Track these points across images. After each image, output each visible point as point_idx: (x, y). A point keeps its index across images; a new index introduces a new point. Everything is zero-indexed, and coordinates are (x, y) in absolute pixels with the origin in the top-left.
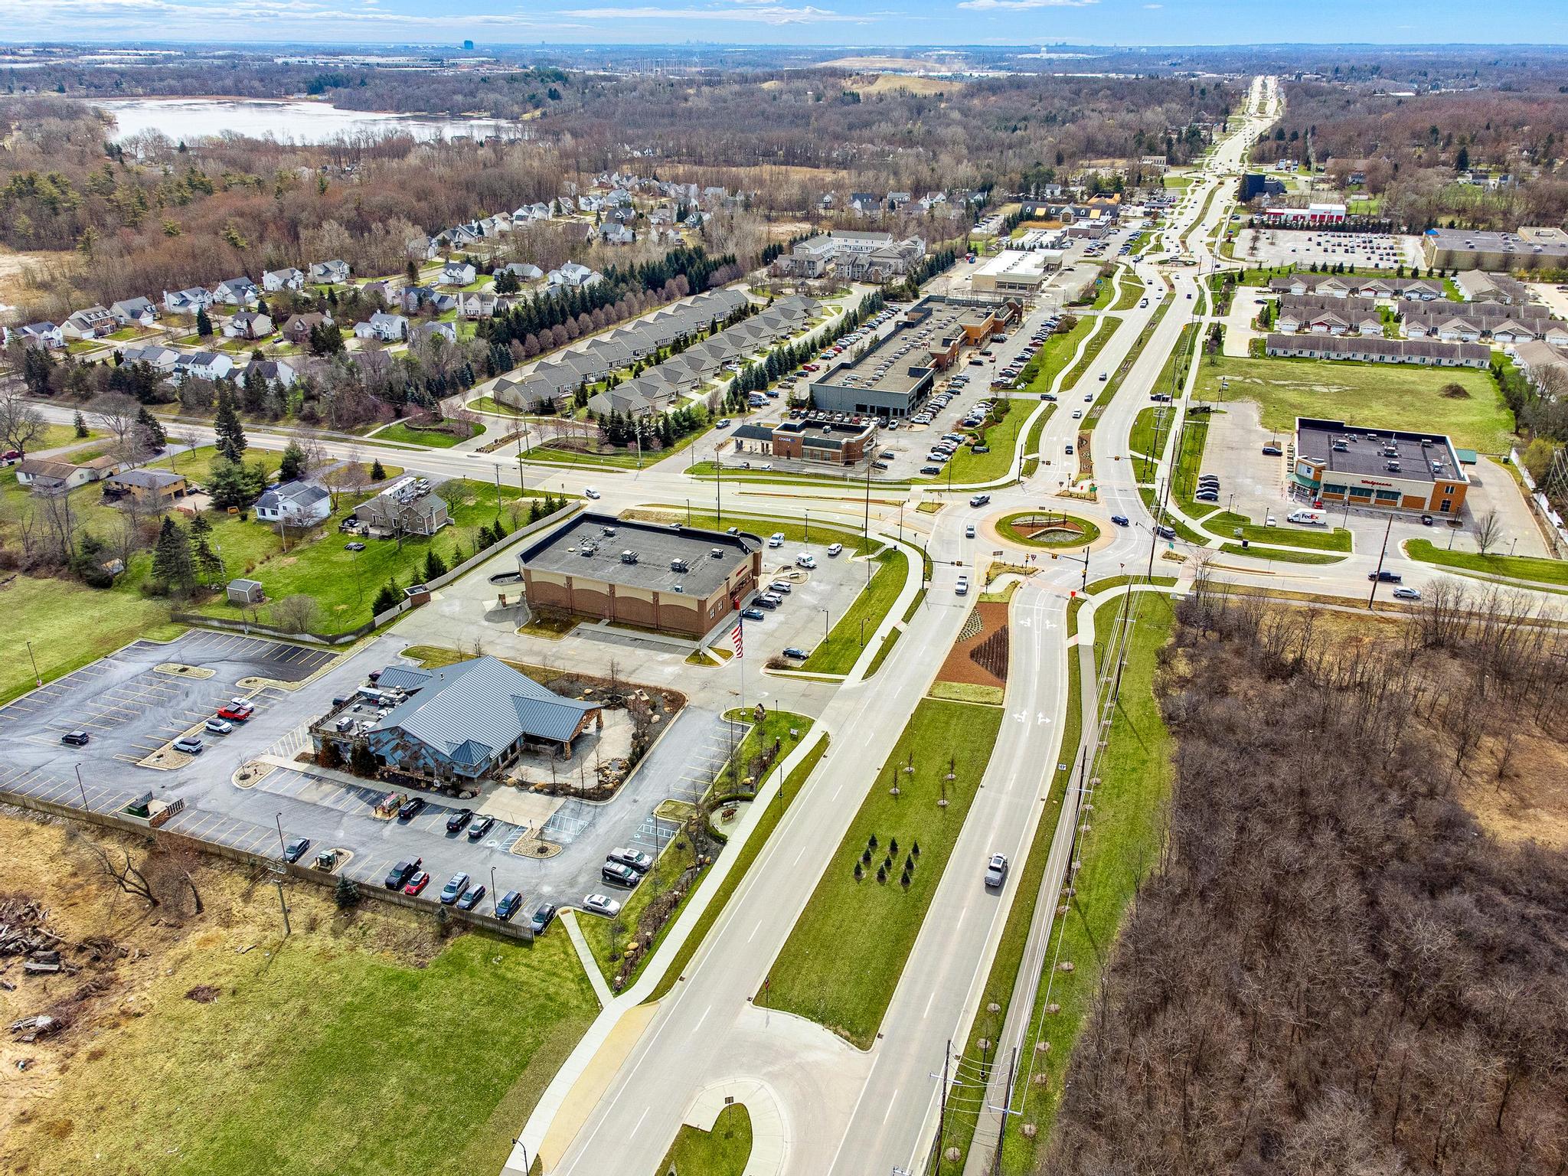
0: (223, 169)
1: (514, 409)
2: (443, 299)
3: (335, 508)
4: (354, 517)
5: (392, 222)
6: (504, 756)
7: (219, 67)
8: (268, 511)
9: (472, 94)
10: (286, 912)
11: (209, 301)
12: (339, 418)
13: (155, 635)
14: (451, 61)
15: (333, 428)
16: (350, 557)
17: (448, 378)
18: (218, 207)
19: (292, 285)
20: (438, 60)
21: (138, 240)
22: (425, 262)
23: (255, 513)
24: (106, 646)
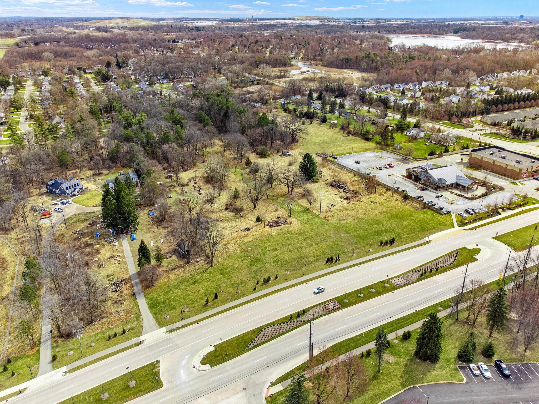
0: (419, 54)
1: (485, 123)
2: (475, 94)
3: (425, 136)
4: (429, 138)
5: (467, 71)
6: (450, 186)
7: (427, 25)
8: (408, 133)
9: (514, 34)
10: (392, 197)
11: (405, 88)
12: (433, 117)
13: (376, 150)
14: (511, 22)
15: (430, 120)
16: (425, 146)
17: (468, 112)
18: (416, 63)
19: (430, 86)
20: (506, 22)
21: (392, 70)
22: (473, 84)
23: (405, 133)
24: (366, 150)
